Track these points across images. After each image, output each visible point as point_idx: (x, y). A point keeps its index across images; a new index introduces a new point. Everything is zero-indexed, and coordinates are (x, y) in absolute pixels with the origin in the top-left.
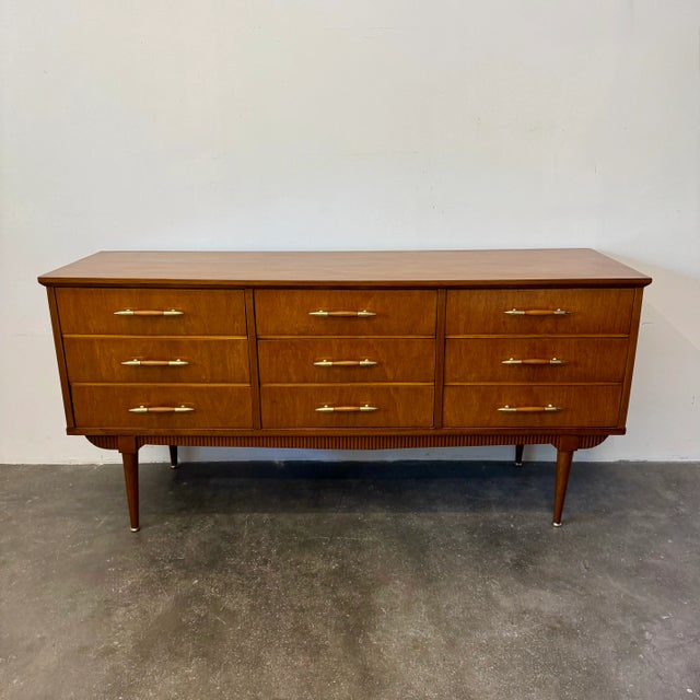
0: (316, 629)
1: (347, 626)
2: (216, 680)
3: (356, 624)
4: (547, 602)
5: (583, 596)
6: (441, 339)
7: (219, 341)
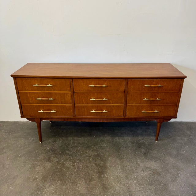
0: (91, 172)
1: (99, 172)
2: (64, 187)
3: (102, 171)
4: (153, 165)
5: (162, 163)
6: (126, 93)
7: (63, 93)
